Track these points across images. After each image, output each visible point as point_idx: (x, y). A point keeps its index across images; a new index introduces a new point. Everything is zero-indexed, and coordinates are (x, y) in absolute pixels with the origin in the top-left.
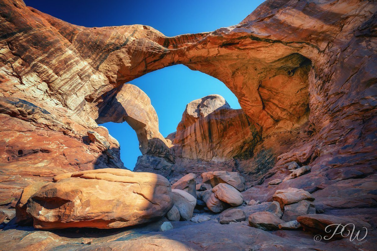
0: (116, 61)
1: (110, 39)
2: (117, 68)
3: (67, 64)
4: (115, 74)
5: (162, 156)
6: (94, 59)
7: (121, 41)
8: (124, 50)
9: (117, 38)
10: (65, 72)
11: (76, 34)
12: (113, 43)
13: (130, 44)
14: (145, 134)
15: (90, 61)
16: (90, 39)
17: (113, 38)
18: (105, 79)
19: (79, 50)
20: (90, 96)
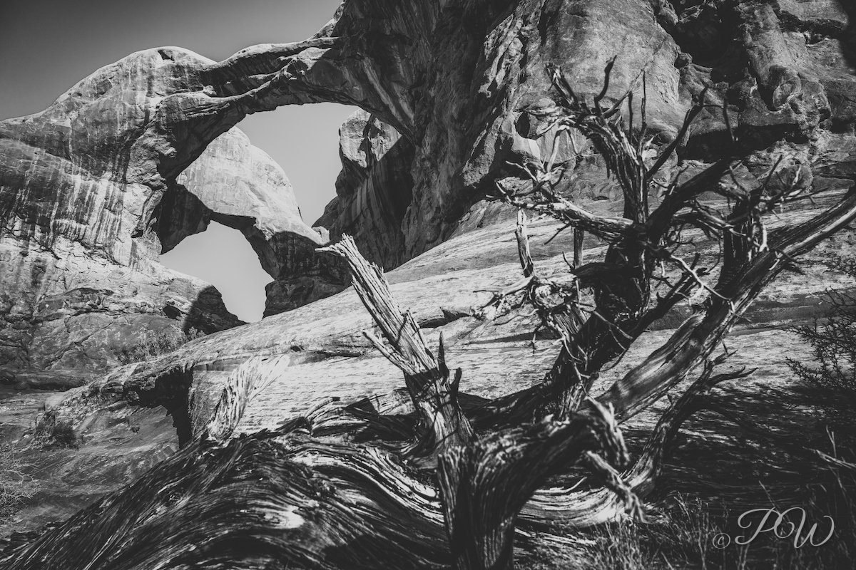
0: (146, 154)
1: (119, 125)
2: (152, 164)
3: (86, 201)
4: (154, 174)
5: (315, 272)
6: (113, 170)
7: (137, 120)
8: (149, 132)
9: (130, 118)
10: (90, 215)
11: (68, 141)
12: (128, 131)
13: (155, 117)
14: (262, 237)
15: (108, 175)
16: (92, 140)
17: (123, 122)
18: (144, 190)
19: (87, 168)
20: (136, 229)
